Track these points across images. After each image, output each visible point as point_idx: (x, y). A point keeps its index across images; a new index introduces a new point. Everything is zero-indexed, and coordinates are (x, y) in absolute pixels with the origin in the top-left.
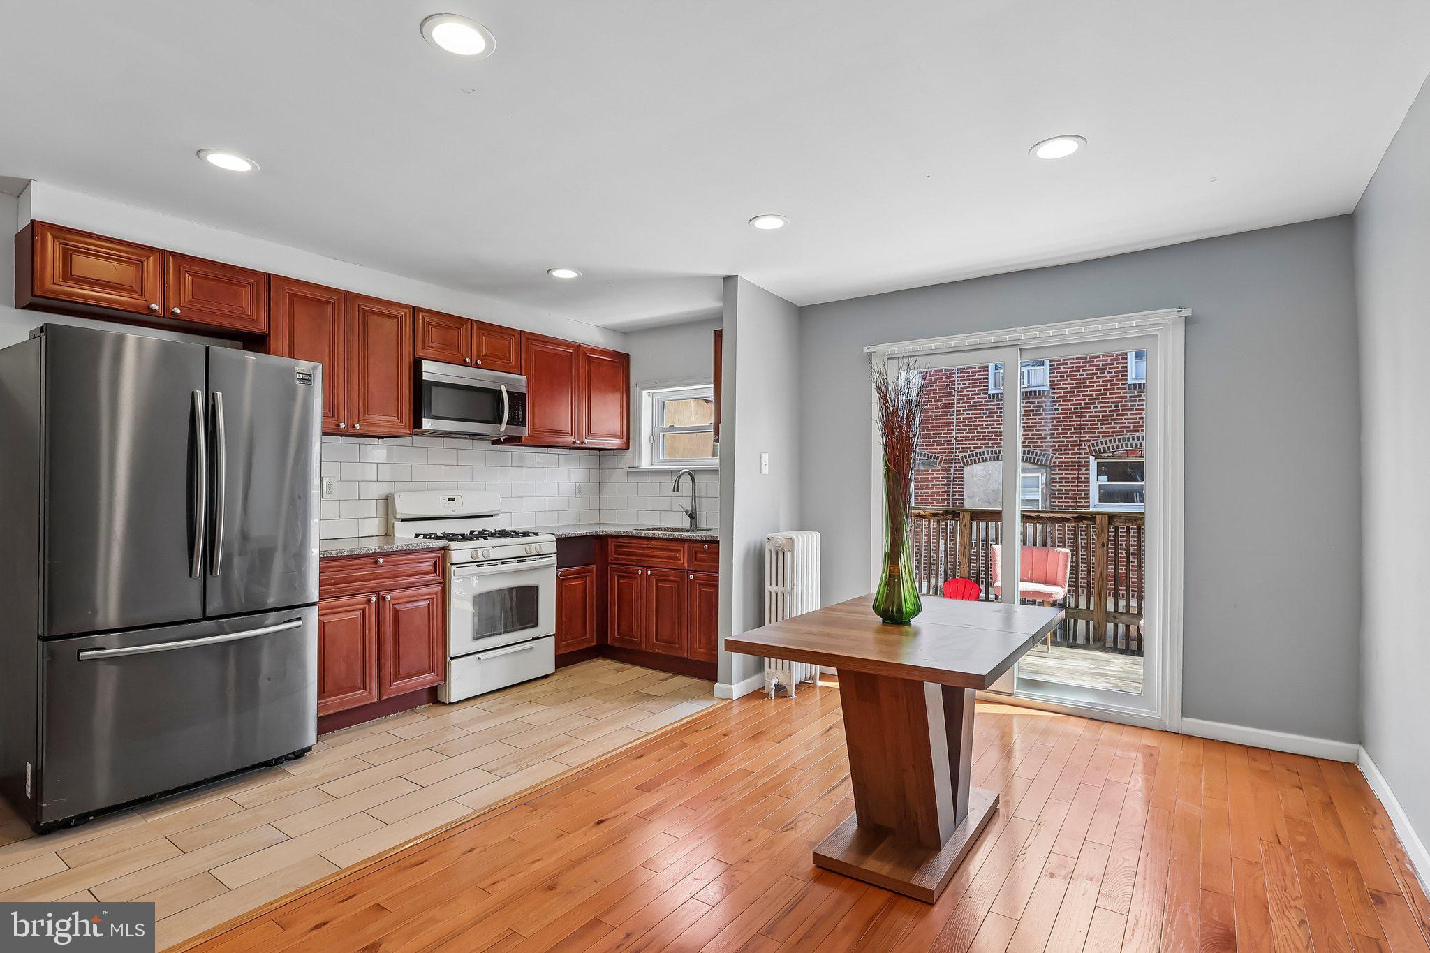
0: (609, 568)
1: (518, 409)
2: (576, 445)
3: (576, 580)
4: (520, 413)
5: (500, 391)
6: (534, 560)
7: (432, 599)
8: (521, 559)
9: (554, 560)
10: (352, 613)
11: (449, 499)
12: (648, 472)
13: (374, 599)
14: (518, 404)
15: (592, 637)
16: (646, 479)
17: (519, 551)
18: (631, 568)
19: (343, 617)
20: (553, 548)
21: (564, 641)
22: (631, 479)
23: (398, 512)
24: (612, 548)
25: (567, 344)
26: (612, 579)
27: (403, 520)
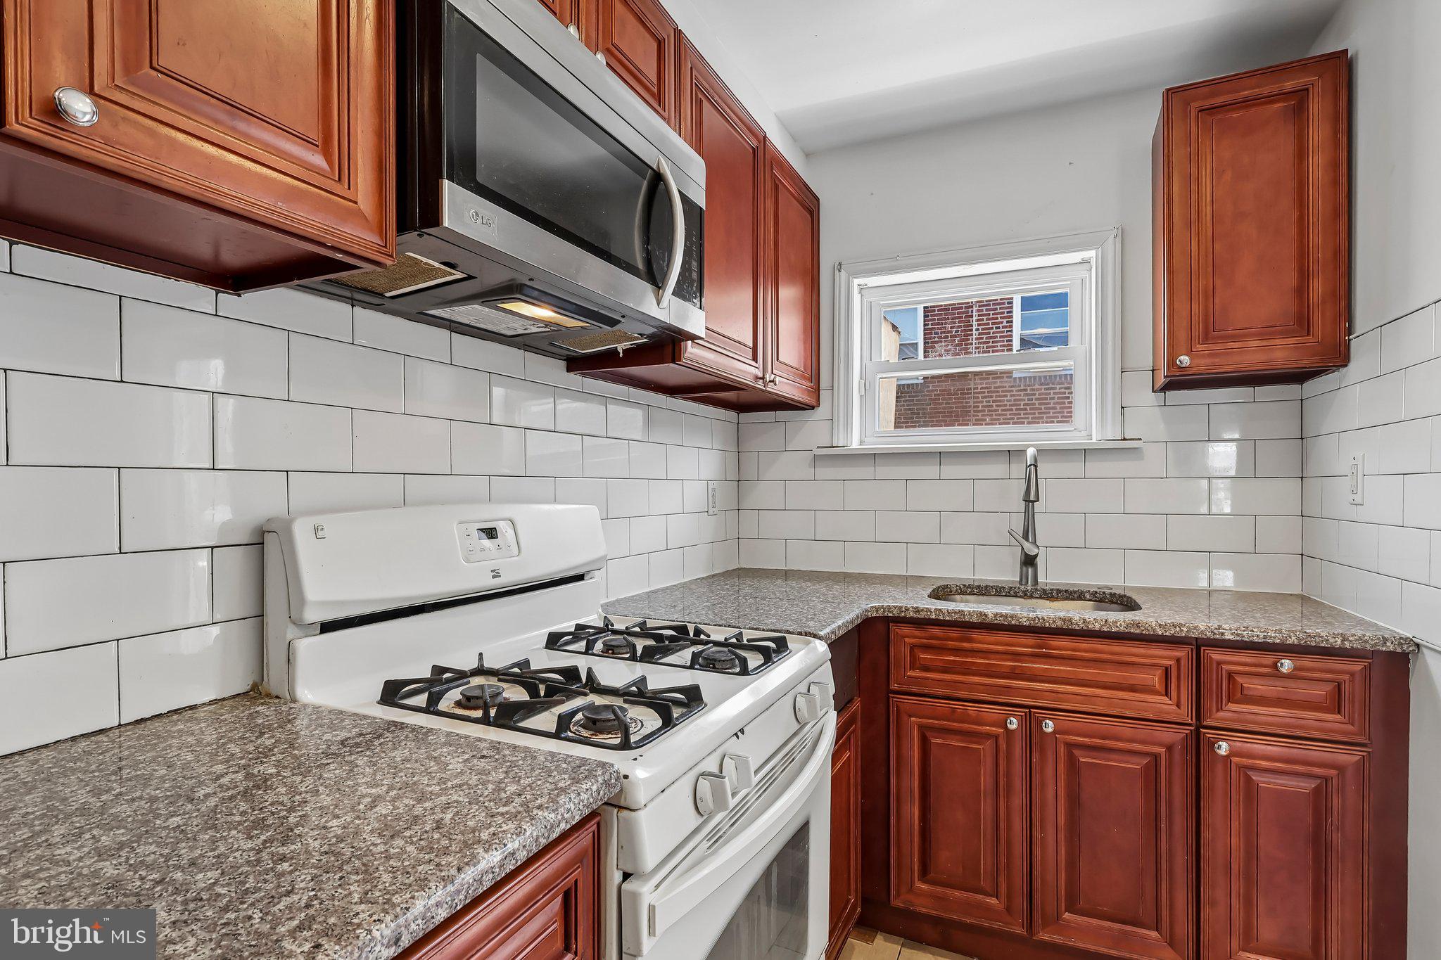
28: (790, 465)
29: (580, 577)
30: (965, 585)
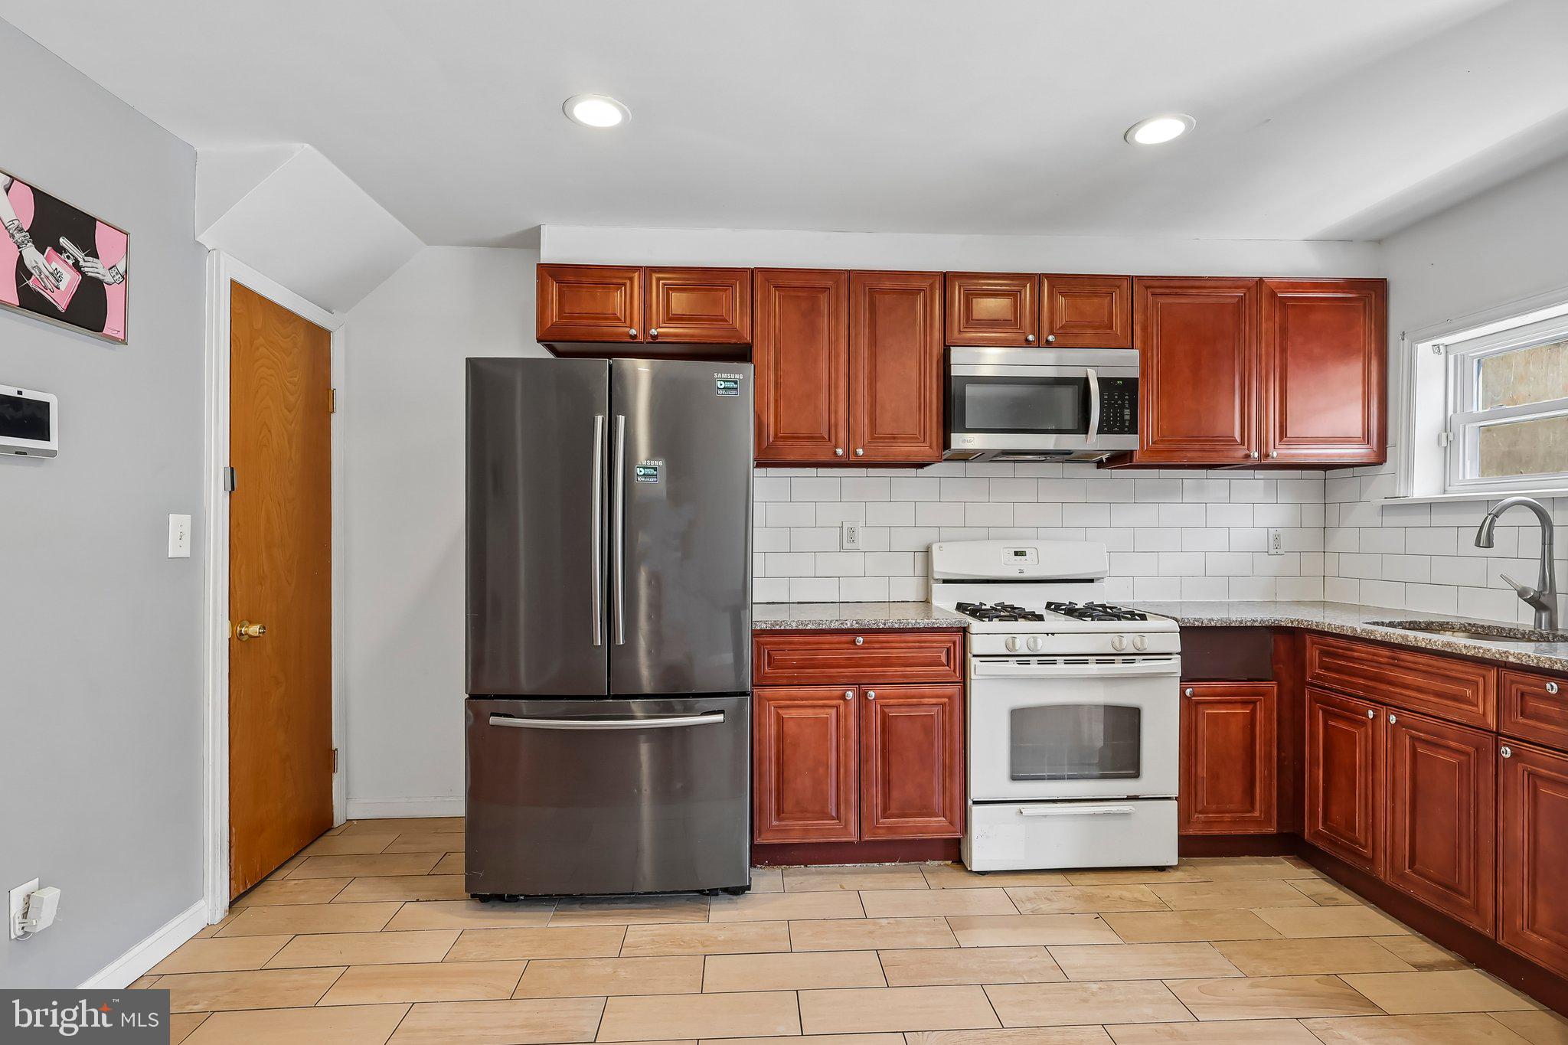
0: (1307, 696)
1: (1122, 407)
2: (1249, 462)
3: (1230, 706)
4: (1127, 412)
5: (1087, 380)
6: (1132, 662)
7: (943, 705)
8: (1104, 658)
9: (1175, 665)
10: (822, 711)
11: (1016, 554)
12: (1430, 506)
13: (850, 695)
14: (1122, 397)
15: (1268, 812)
16: (1423, 519)
17: (1102, 644)
18: (1353, 702)
19: (809, 713)
20: (1174, 644)
21: (1201, 812)
22: (1391, 520)
23: (935, 569)
24: (1313, 654)
25: (1235, 282)
26: (1313, 717)
27: (945, 581)
28: (1363, 514)
29: (1091, 581)
30: (1470, 624)
